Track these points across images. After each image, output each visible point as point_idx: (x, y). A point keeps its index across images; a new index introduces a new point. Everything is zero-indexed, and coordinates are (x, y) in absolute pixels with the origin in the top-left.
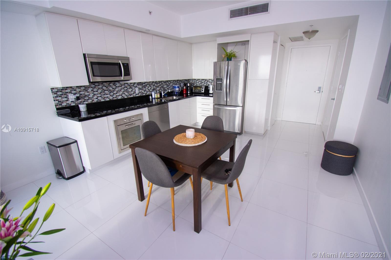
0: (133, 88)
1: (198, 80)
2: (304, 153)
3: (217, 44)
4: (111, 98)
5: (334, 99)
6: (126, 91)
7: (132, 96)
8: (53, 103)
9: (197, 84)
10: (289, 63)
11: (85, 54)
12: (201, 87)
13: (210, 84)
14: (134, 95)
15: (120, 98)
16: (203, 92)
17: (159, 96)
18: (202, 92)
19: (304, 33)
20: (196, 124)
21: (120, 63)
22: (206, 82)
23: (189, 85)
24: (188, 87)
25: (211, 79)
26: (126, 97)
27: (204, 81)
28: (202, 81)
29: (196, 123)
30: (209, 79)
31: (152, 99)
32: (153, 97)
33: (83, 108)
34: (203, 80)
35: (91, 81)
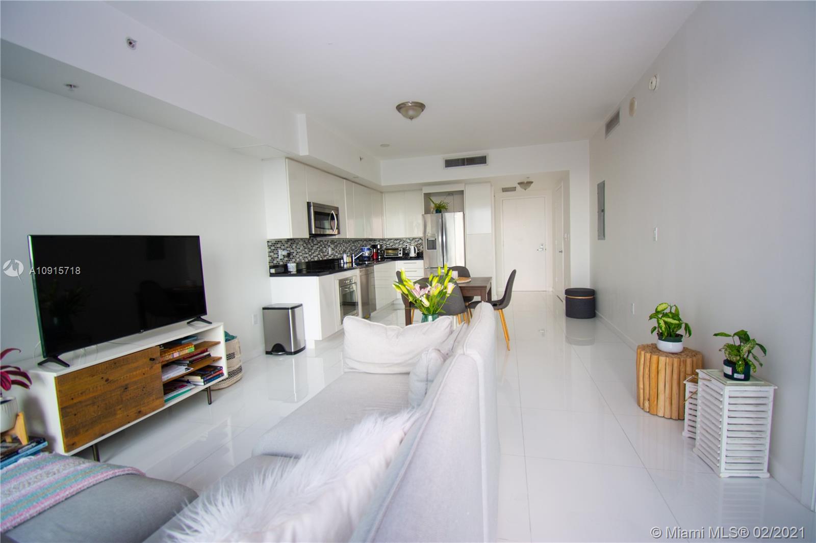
0: (327, 247)
1: (389, 241)
2: (541, 331)
3: (423, 195)
4: (310, 259)
5: (561, 252)
6: (321, 250)
7: (325, 258)
8: (268, 259)
9: (388, 246)
10: (502, 217)
11: (310, 203)
12: (398, 249)
13: (407, 244)
14: (328, 257)
15: (316, 259)
16: (401, 255)
17: (350, 260)
18: (399, 255)
19: (519, 184)
20: (395, 302)
21: (332, 214)
22: (401, 243)
23: (379, 247)
24: (378, 249)
25: (409, 239)
26: (321, 259)
27: (398, 242)
28: (395, 242)
29: (393, 301)
30: (407, 239)
31: (344, 263)
32: (345, 261)
33: (292, 267)
34: (397, 239)
35: (314, 233)
